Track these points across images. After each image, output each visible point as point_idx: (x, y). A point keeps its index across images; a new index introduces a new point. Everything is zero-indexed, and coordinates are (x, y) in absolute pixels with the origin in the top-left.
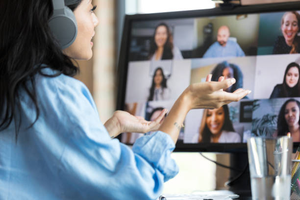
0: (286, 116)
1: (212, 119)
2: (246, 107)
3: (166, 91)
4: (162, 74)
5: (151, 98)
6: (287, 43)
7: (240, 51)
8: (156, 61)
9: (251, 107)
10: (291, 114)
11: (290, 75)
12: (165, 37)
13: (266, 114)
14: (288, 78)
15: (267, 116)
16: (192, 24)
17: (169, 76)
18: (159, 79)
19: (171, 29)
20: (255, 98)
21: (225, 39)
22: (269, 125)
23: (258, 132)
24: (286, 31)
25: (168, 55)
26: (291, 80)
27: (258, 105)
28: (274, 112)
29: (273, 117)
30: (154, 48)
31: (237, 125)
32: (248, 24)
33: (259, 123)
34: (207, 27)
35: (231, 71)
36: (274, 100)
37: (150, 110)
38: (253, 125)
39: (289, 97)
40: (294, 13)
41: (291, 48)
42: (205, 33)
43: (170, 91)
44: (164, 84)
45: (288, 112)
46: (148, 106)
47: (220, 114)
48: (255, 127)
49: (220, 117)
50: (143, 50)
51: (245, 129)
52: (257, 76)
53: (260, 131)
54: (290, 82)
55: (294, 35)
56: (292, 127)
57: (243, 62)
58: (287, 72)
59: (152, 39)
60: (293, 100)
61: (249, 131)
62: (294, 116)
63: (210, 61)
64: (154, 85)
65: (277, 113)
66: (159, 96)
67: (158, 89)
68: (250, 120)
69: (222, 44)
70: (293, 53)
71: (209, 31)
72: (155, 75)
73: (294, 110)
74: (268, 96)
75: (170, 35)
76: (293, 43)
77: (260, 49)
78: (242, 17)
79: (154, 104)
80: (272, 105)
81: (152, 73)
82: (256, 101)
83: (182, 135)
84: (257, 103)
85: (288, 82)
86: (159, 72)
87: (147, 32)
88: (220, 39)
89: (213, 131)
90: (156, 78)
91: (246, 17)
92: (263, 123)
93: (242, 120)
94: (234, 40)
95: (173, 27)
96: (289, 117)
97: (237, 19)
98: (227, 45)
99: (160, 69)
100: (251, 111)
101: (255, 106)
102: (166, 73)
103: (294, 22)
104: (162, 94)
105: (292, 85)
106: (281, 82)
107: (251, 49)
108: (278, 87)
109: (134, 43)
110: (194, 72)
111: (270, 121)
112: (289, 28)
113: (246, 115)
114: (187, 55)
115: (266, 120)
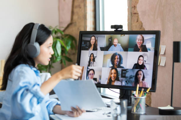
0: (138, 76)
1: (113, 75)
2: (124, 72)
6: (139, 47)
10: (140, 76)
11: (140, 60)
13: (131, 75)
14: (139, 61)
15: (131, 76)
16: (104, 37)
17: (96, 57)
18: (92, 58)
20: (127, 68)
21: (116, 44)
22: (132, 79)
23: (128, 82)
24: (138, 42)
25: (95, 49)
26: (140, 62)
28: (134, 74)
29: (134, 76)
31: (120, 78)
32: (125, 39)
33: (128, 78)
34: (110, 39)
35: (118, 57)
36: (134, 69)
38: (126, 79)
39: (139, 69)
40: (141, 35)
41: (140, 49)
42: (109, 41)
44: (94, 60)
45: (139, 75)
46: (88, 68)
47: (115, 74)
48: (127, 80)
53: (129, 81)
54: (140, 63)
55: (141, 44)
56: (140, 81)
57: (123, 54)
58: (139, 59)
60: (141, 70)
61: (124, 81)
62: (141, 77)
63: (111, 52)
64: (90, 60)
65: (134, 75)
66: (92, 65)
67: (92, 62)
68: (125, 77)
69: (115, 46)
70: (141, 51)
73: (141, 75)
74: (132, 68)
76: (141, 47)
77: (129, 49)
80: (133, 72)
82: (127, 69)
83: (100, 80)
84: (128, 70)
88: (114, 44)
89: (113, 80)
91: (124, 35)
92: (130, 79)
93: (122, 77)
94: (120, 44)
96: (139, 77)
97: (121, 36)
98: (117, 46)
99: (92, 54)
100: (125, 73)
101: (127, 71)
103: (141, 39)
105: (141, 64)
106: (136, 62)
107: (126, 49)
108: (135, 65)
109: (83, 43)
112: (139, 42)
113: (123, 75)
114: (102, 49)
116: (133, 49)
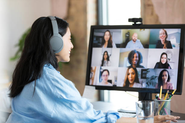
1: (130, 76)
2: (144, 72)
3: (109, 62)
4: (107, 54)
5: (102, 65)
7: (142, 46)
8: (105, 48)
9: (146, 72)
11: (163, 58)
12: (109, 37)
13: (152, 75)
14: (162, 59)
15: (153, 76)
16: (120, 32)
17: (110, 55)
18: (106, 56)
19: (111, 33)
20: (148, 68)
22: (153, 81)
24: (161, 37)
25: (110, 45)
26: (163, 60)
27: (149, 71)
28: (156, 75)
29: (156, 77)
30: (104, 42)
31: (140, 80)
32: (145, 34)
33: (149, 79)
34: (127, 34)
35: (137, 55)
36: (156, 69)
37: (102, 70)
38: (147, 80)
42: (126, 36)
43: (111, 62)
44: (108, 59)
45: (163, 76)
46: (101, 69)
47: (133, 74)
48: (147, 81)
49: (134, 76)
50: (99, 43)
51: (143, 82)
52: (149, 58)
53: (150, 83)
54: (163, 62)
58: (161, 57)
59: (103, 37)
60: (166, 70)
61: (145, 83)
62: (166, 78)
64: (104, 59)
66: (106, 64)
67: (106, 61)
68: (145, 78)
71: (128, 35)
72: (104, 55)
74: (153, 68)
75: (111, 37)
77: (150, 46)
78: (143, 30)
79: (103, 68)
80: (155, 72)
81: (103, 54)
82: (148, 69)
83: (116, 82)
84: (149, 70)
85: (162, 62)
86: (106, 53)
87: (101, 34)
89: (131, 82)
90: (105, 56)
91: (144, 30)
92: (151, 80)
93: (142, 78)
94: (139, 40)
95: (112, 33)
96: (164, 78)
97: (140, 31)
99: (106, 52)
100: (146, 74)
101: (148, 71)
102: (109, 54)
104: (107, 63)
105: (164, 63)
106: (159, 61)
107: (146, 46)
108: (158, 63)
109: (95, 39)
110: (121, 54)
111: (154, 79)
113: (144, 76)
114: (118, 46)
115: (153, 78)
116: (155, 45)
